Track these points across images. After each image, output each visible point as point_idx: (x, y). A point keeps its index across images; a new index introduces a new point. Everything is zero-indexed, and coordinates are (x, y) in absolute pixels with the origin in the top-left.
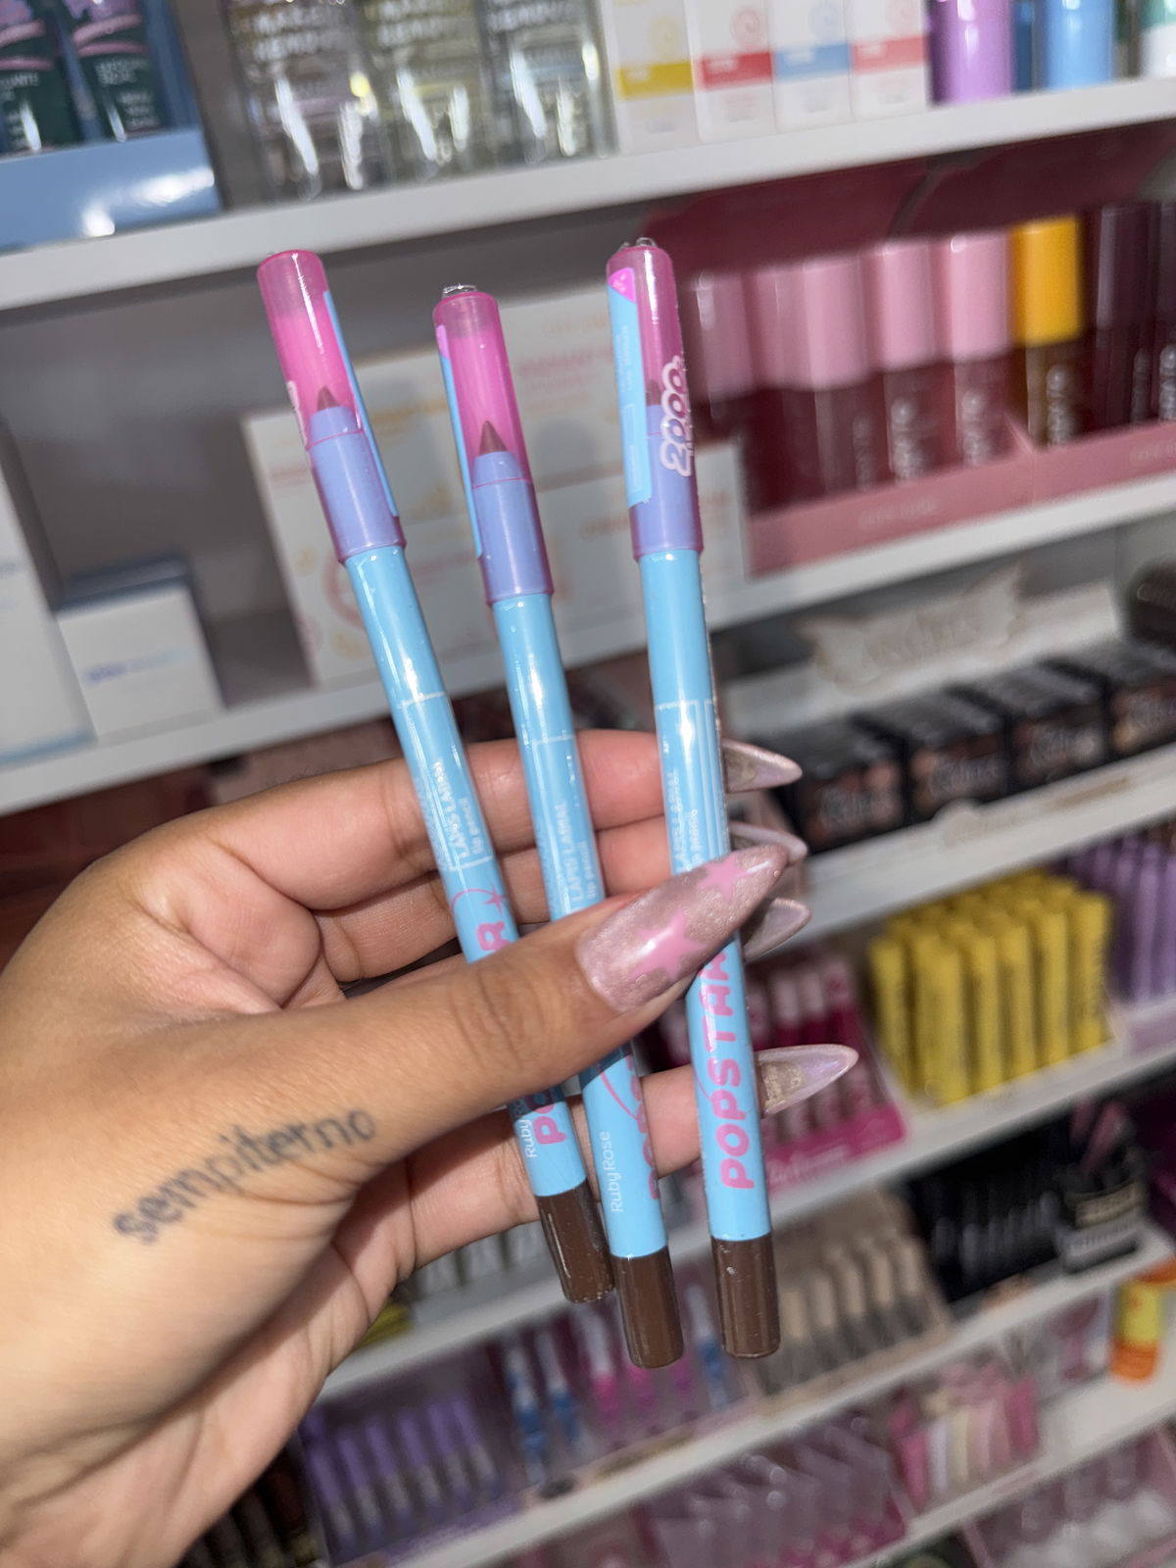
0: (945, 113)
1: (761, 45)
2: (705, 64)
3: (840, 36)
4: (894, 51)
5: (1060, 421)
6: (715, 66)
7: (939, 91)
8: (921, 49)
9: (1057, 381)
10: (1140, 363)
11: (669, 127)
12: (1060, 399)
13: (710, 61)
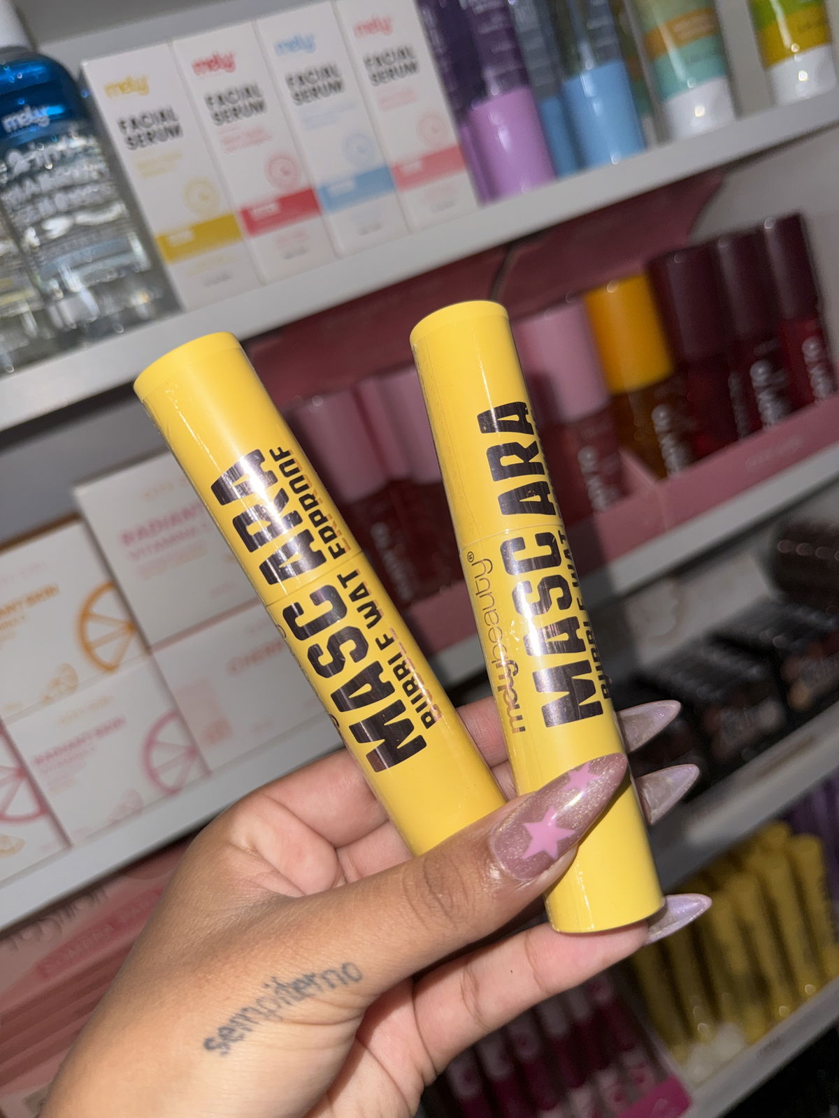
1: (301, 184)
2: (246, 214)
3: (377, 162)
4: (434, 164)
5: (672, 452)
6: (257, 213)
9: (661, 418)
10: (734, 384)
11: (225, 277)
12: (669, 431)
13: (251, 209)
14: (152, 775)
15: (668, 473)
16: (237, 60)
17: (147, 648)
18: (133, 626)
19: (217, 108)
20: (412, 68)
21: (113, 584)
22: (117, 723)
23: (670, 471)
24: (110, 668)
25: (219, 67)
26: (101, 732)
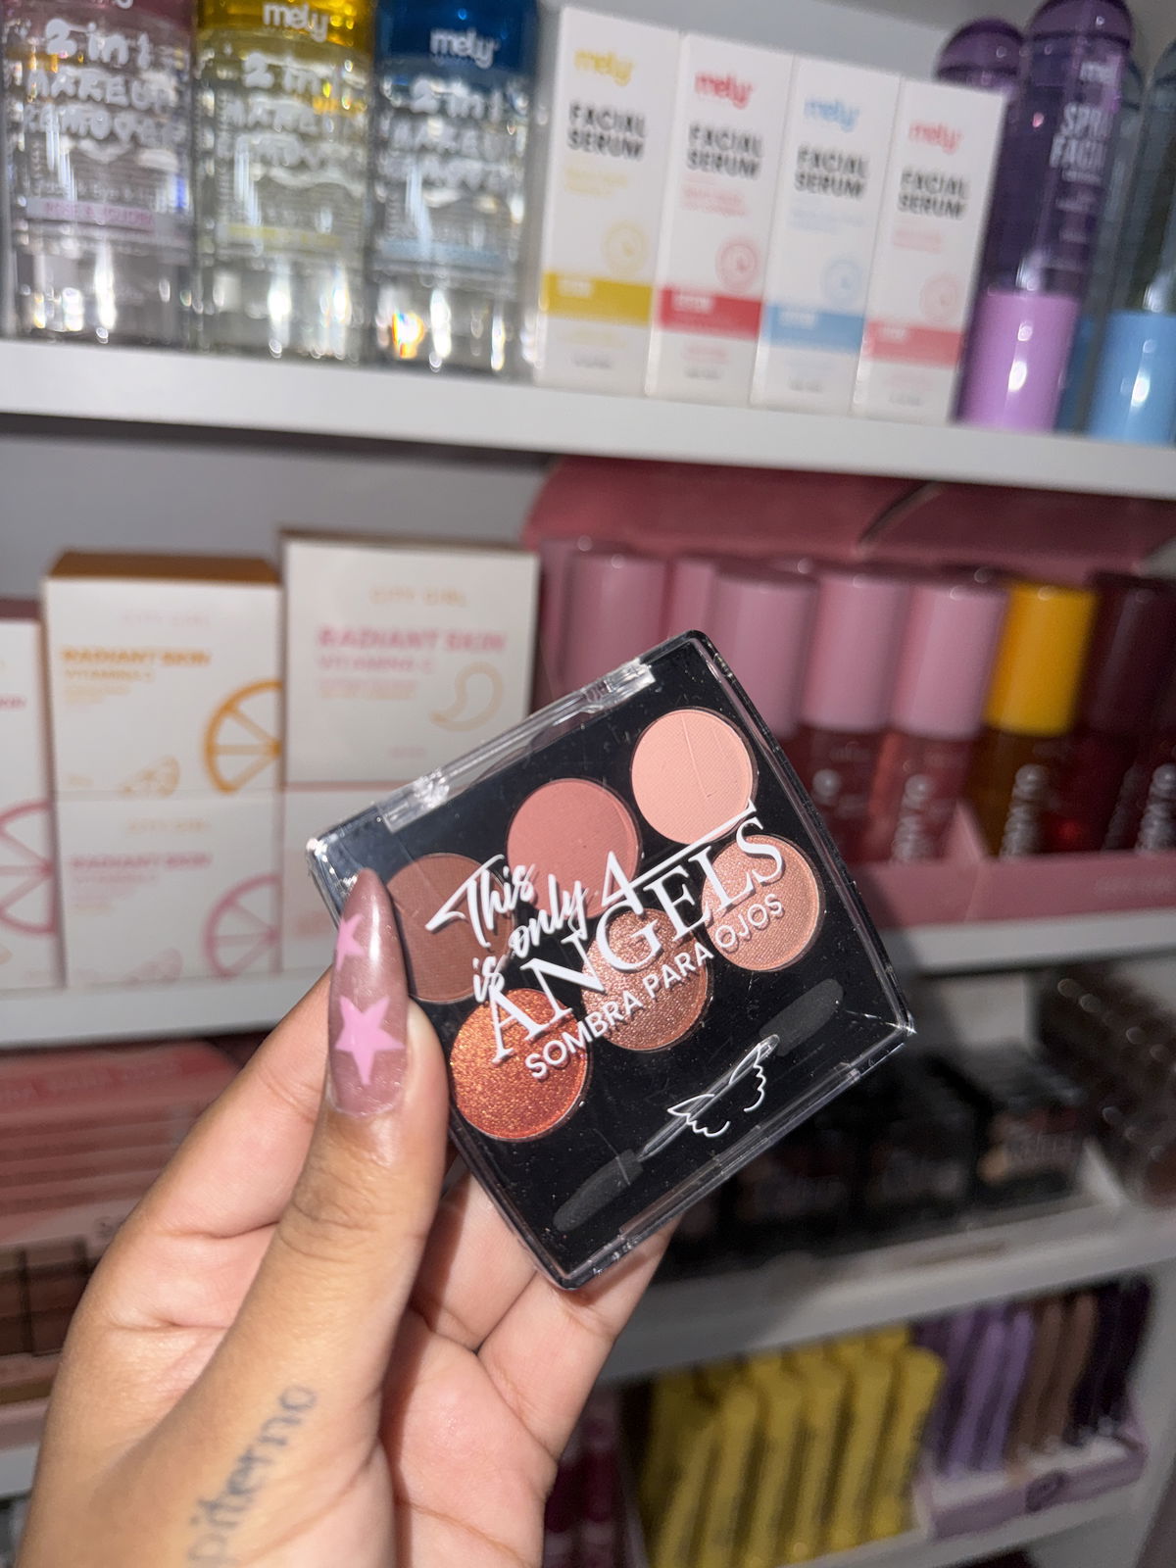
0: (964, 434)
1: (751, 292)
2: (668, 295)
3: (855, 307)
4: (920, 342)
5: (1018, 828)
6: (681, 301)
7: (963, 407)
8: (955, 349)
9: (1028, 780)
10: (1131, 779)
11: (604, 364)
12: (1028, 802)
13: (679, 293)
14: (210, 942)
15: (1001, 852)
16: (753, 97)
17: (282, 784)
18: (279, 748)
19: (699, 145)
20: (956, 210)
21: (281, 685)
22: (200, 860)
23: (1005, 849)
24: (225, 788)
25: (727, 95)
26: (174, 861)
